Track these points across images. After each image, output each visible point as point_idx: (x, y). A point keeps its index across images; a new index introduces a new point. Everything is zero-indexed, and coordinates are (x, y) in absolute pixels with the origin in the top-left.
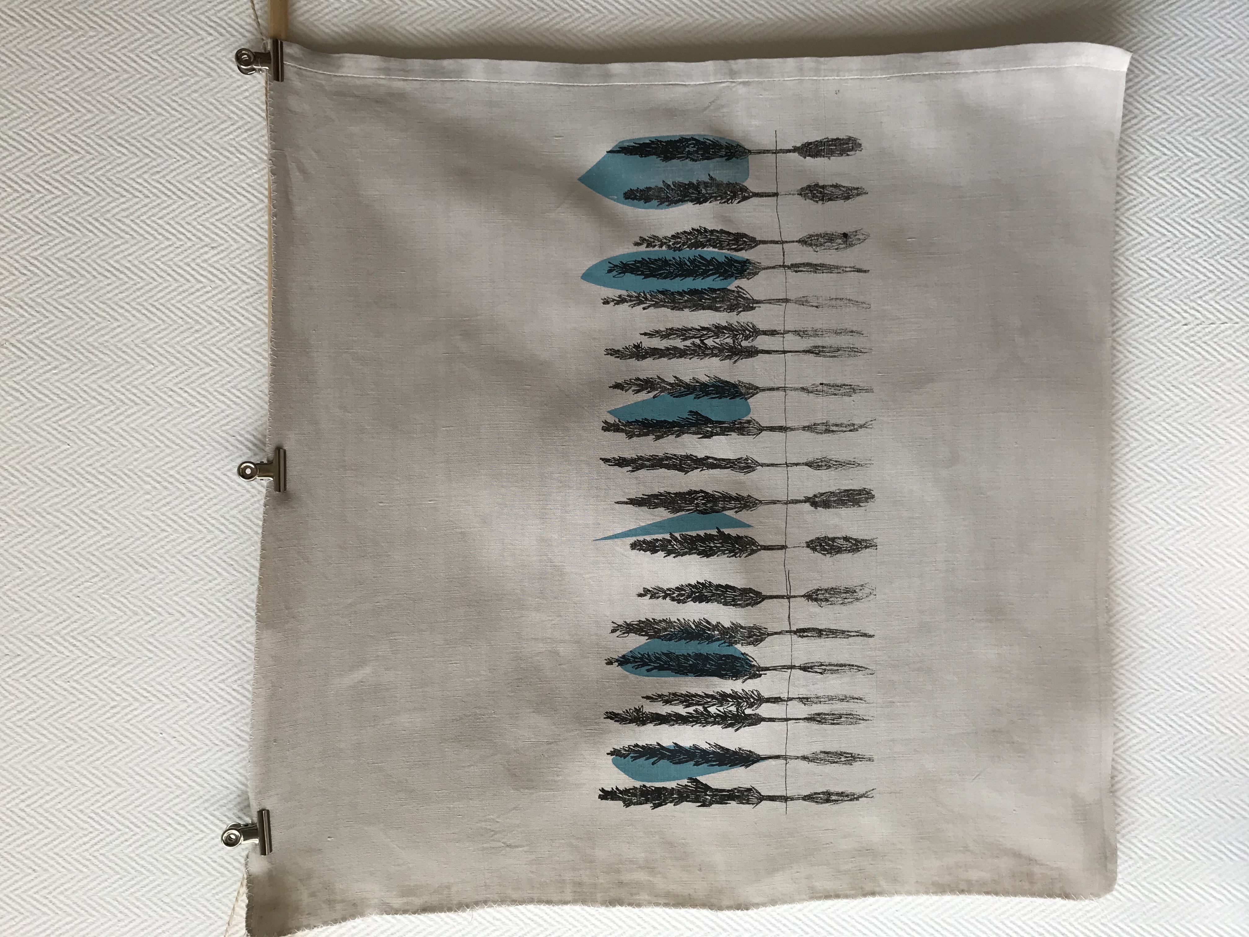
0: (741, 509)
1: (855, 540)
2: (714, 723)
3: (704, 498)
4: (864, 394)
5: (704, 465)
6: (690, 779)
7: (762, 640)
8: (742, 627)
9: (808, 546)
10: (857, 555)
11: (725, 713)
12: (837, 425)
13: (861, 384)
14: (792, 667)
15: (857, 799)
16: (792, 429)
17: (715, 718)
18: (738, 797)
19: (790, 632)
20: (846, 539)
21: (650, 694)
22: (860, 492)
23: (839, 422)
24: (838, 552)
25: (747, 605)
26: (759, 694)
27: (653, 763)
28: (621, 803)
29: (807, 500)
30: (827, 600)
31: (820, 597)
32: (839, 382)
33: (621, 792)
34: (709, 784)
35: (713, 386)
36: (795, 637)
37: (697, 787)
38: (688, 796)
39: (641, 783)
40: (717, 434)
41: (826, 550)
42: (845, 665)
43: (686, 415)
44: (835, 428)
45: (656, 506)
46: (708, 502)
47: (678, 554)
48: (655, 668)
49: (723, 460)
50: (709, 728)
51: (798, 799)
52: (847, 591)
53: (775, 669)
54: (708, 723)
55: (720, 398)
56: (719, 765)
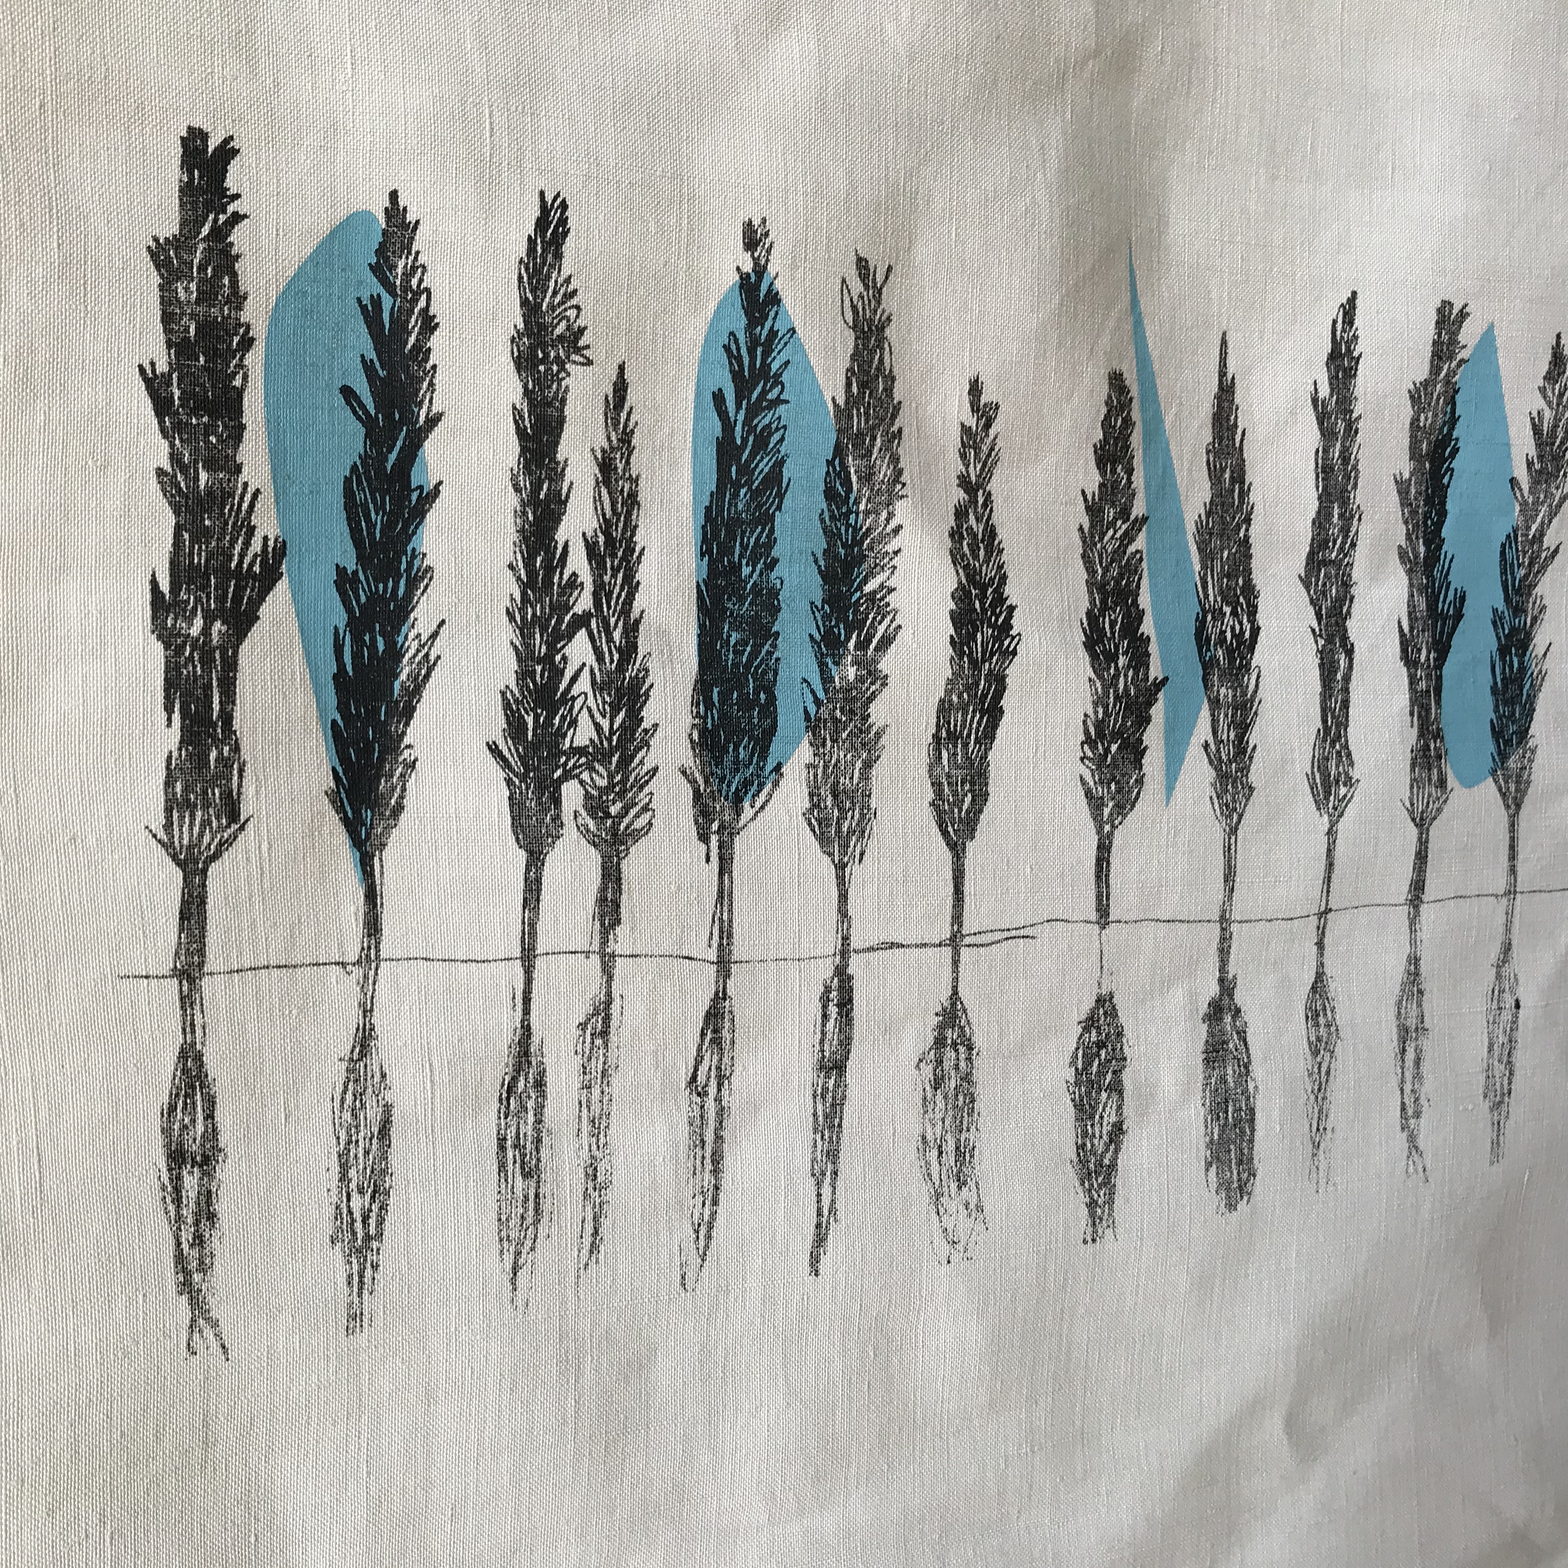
0: (1216, 762)
1: (1113, 1166)
2: (525, 657)
3: (1238, 637)
4: (1487, 1135)
5: (1330, 640)
6: (281, 550)
7: (823, 840)
8: (868, 765)
9: (1100, 1001)
10: (1071, 1175)
11: (567, 699)
12: (1418, 1062)
13: (1511, 1123)
14: (724, 965)
15: (187, 1286)
16: (1413, 921)
17: (547, 660)
18: (200, 760)
19: (845, 952)
20: (1118, 1130)
21: (632, 398)
22: (1246, 1162)
23: (1425, 1068)
24: (1079, 1107)
25: (937, 786)
26: (636, 835)
27: (347, 392)
28: (169, 227)
29: (1227, 986)
30: (938, 1083)
31: (950, 1054)
32: (1519, 1058)
33: (220, 234)
34: (256, 632)
35: (1523, 669)
36: (825, 970)
37: (242, 577)
38: (201, 535)
39: (259, 331)
40: (1413, 681)
41: (1088, 1064)
42: (716, 1171)
43: (1456, 582)
44: (1410, 1055)
45: (1215, 475)
46: (1230, 652)
47: (1089, 540)
48: (728, 426)
49: (1346, 704)
50: (506, 634)
51: (188, 1027)
52: (963, 1154)
53: (724, 896)
54: (525, 629)
55: (1494, 690)
56: (340, 678)
